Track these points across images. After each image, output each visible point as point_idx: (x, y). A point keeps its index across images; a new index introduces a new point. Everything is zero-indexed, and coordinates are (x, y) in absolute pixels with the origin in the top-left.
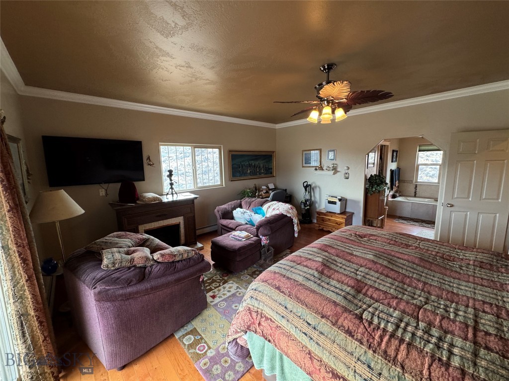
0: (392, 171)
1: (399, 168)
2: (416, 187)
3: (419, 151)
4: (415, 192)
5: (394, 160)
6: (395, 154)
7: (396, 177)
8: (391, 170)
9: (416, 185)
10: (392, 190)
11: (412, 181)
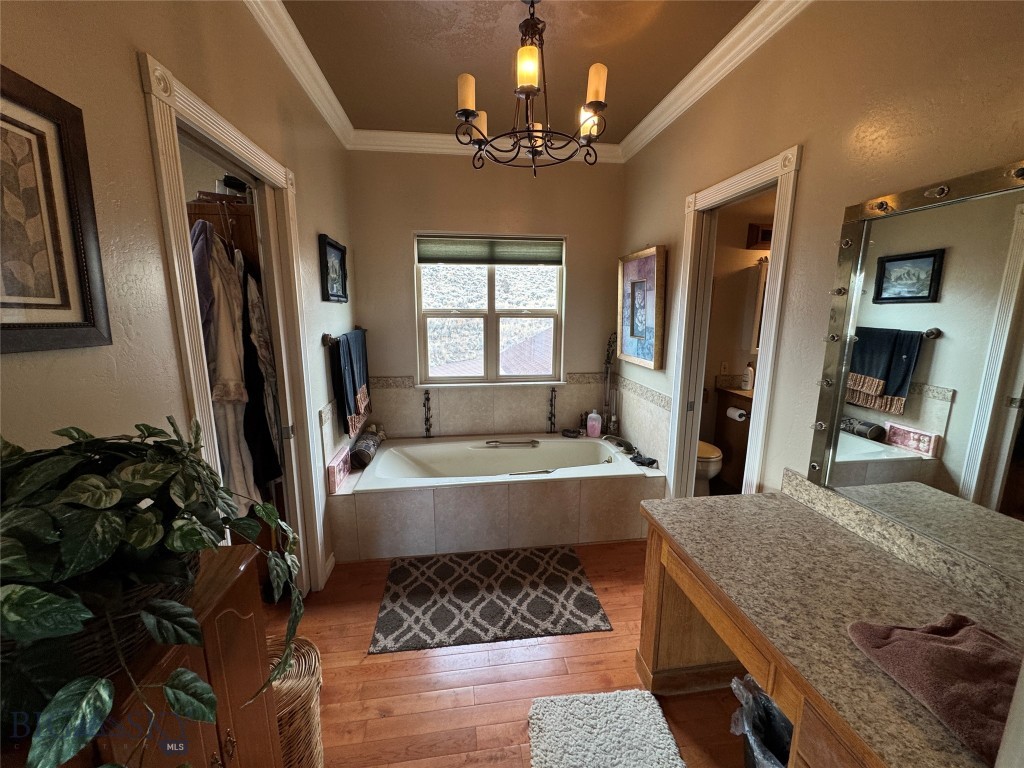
0: (332, 348)
1: (359, 329)
2: (428, 399)
3: (421, 260)
4: (427, 420)
5: (335, 288)
6: (333, 261)
7: (353, 370)
8: (325, 339)
9: (427, 392)
10: (347, 431)
11: (412, 378)
